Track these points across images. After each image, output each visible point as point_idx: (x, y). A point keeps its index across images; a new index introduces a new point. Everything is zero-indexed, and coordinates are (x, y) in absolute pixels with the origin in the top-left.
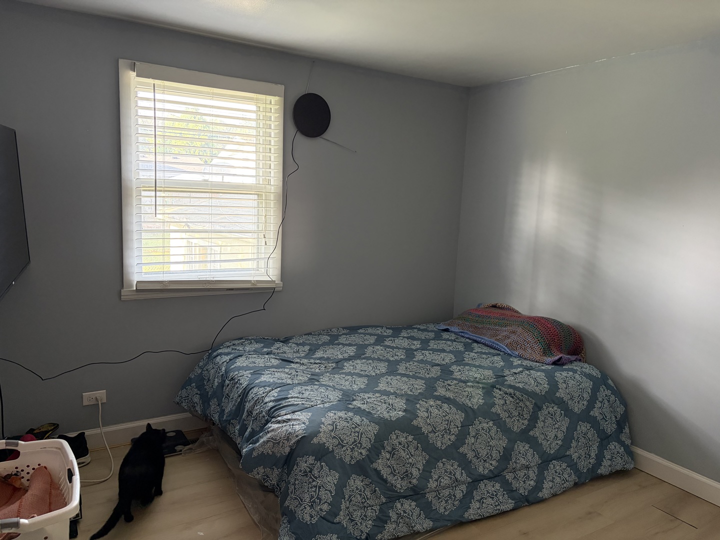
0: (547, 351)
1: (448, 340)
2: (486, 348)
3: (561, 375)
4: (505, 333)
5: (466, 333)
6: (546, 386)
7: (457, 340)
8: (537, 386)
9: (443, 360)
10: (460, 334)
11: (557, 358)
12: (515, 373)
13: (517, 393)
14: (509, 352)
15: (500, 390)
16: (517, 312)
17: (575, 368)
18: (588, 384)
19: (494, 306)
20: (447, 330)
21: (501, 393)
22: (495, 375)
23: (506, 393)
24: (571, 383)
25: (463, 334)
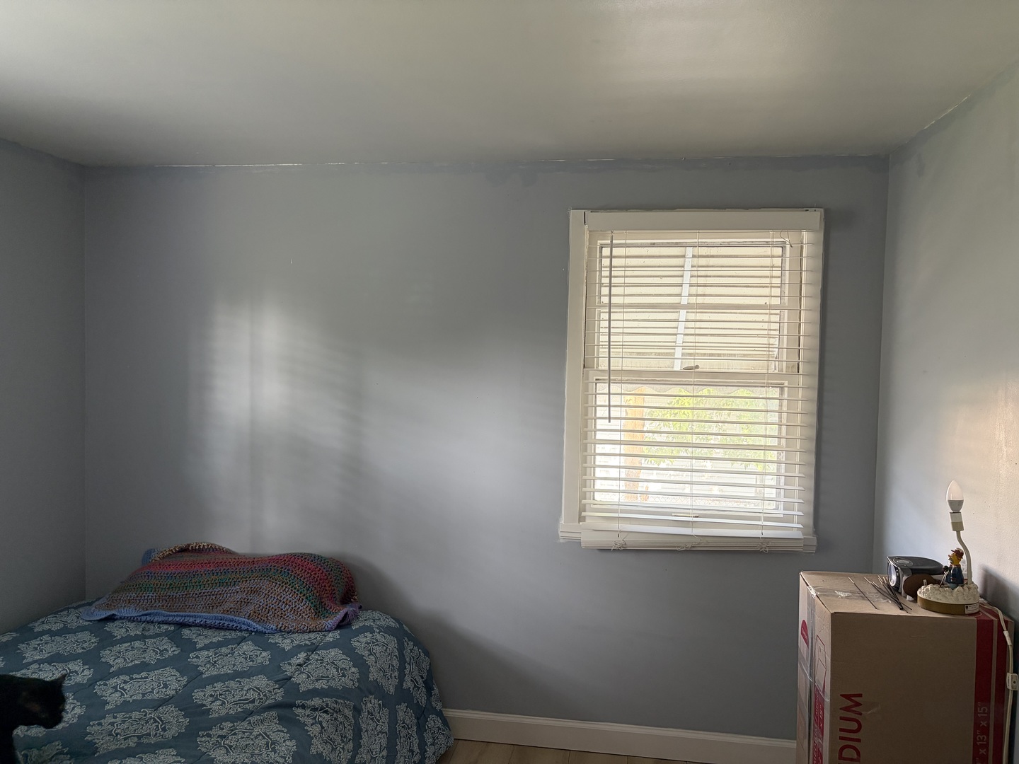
0: (320, 610)
1: (129, 639)
2: (209, 632)
3: (360, 643)
4: (238, 597)
5: (156, 614)
6: (353, 670)
7: (147, 634)
8: (344, 675)
9: (165, 686)
10: (144, 618)
11: (340, 616)
12: (299, 665)
13: (329, 701)
14: (260, 628)
15: (303, 707)
16: (228, 552)
17: (367, 624)
18: (393, 644)
19: (184, 550)
20: (111, 619)
21: (308, 712)
22: (276, 682)
23: (315, 709)
24: (378, 649)
25: (149, 618)
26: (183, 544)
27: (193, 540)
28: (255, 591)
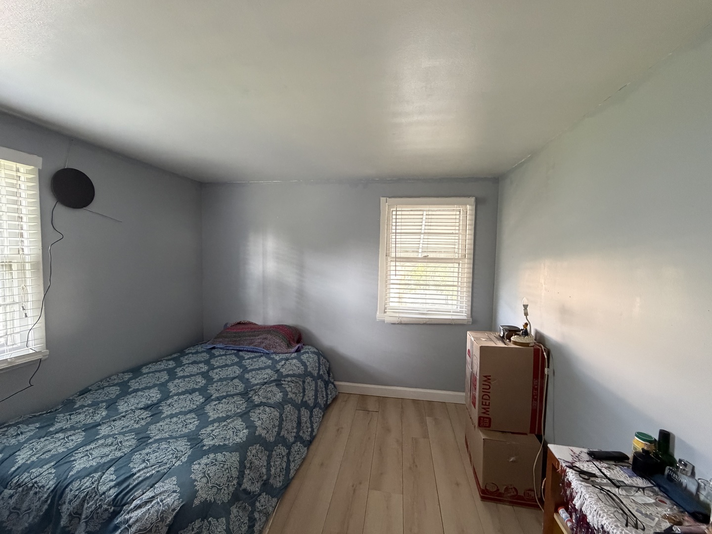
0: (289, 345)
1: (220, 355)
2: (249, 353)
3: (304, 357)
4: (259, 340)
5: (230, 347)
6: (302, 367)
7: (227, 353)
8: (299, 369)
9: (235, 372)
10: (225, 348)
11: (296, 347)
12: (283, 365)
13: (294, 379)
14: (267, 352)
15: (285, 381)
16: (255, 324)
17: (307, 350)
18: (316, 358)
19: (239, 323)
20: (214, 348)
21: (286, 383)
22: (274, 371)
23: (288, 382)
24: (310, 360)
25: (227, 348)
26: (238, 321)
27: (242, 320)
28: (266, 338)
